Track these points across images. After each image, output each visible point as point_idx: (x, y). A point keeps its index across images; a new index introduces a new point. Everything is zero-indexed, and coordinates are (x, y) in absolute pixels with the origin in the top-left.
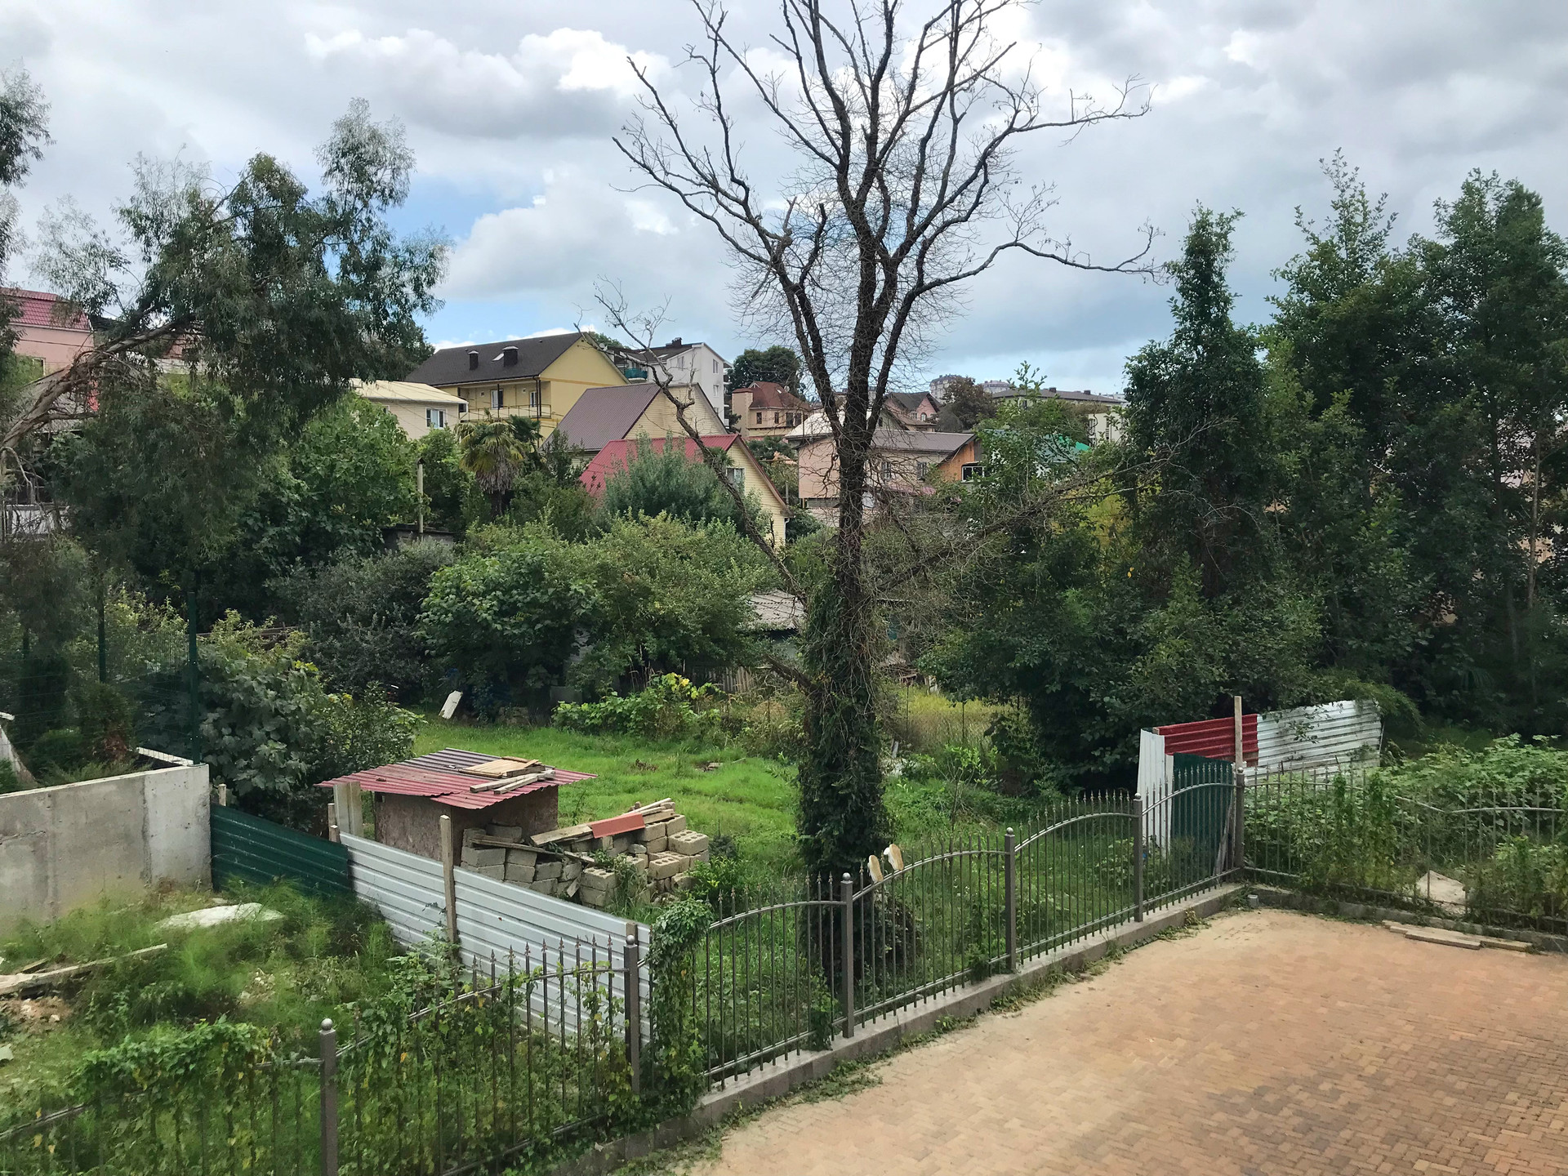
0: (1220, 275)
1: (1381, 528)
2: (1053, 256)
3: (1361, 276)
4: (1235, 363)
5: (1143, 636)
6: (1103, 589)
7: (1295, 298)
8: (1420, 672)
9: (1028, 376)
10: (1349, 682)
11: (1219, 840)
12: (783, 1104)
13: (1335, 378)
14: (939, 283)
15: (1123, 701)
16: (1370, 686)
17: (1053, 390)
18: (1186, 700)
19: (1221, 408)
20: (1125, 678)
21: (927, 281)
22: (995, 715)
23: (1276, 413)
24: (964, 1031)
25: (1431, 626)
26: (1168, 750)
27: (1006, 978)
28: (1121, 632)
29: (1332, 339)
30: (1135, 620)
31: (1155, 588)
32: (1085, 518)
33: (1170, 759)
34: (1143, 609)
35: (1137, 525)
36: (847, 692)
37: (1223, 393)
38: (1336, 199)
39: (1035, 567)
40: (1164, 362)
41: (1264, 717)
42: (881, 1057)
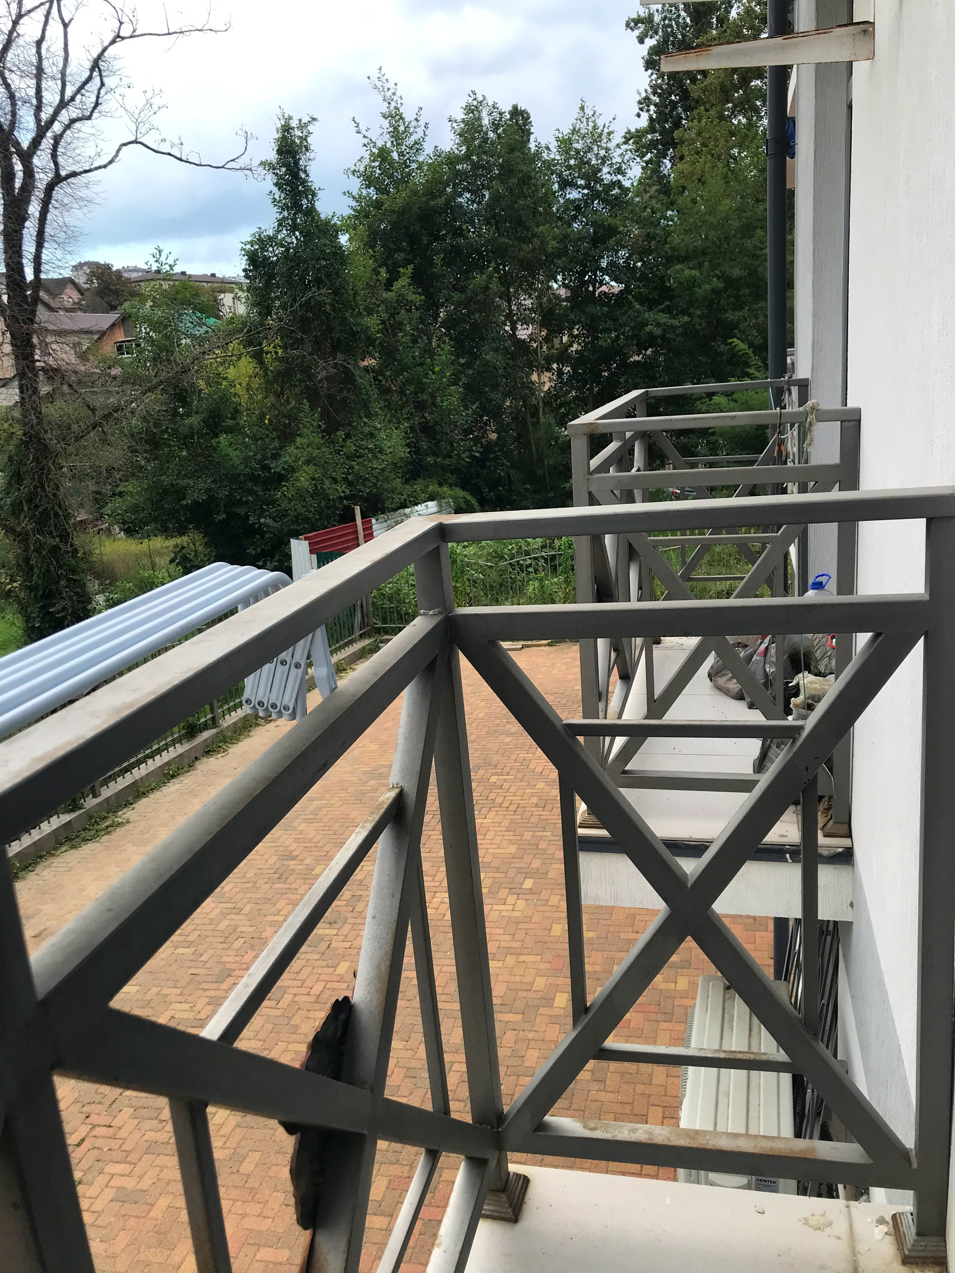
0: (305, 172)
1: (442, 371)
2: (170, 154)
3: (409, 174)
4: (325, 245)
5: (283, 469)
6: (248, 436)
7: (364, 192)
8: (477, 476)
9: (163, 259)
10: (431, 488)
11: (355, 609)
12: (54, 855)
13: (400, 256)
14: (74, 174)
15: (275, 521)
16: (445, 489)
17: (183, 273)
18: (320, 513)
19: (318, 282)
20: (274, 502)
21: (63, 173)
22: (176, 546)
23: (360, 285)
24: (186, 774)
25: (481, 443)
26: (312, 552)
27: (213, 731)
28: (266, 468)
29: (395, 225)
30: (275, 456)
31: (288, 431)
32: (226, 378)
33: (314, 557)
34: (281, 448)
35: (268, 382)
36: (50, 533)
37: (319, 270)
38: (385, 110)
39: (194, 421)
40: (271, 246)
41: (377, 520)
42: (126, 806)
